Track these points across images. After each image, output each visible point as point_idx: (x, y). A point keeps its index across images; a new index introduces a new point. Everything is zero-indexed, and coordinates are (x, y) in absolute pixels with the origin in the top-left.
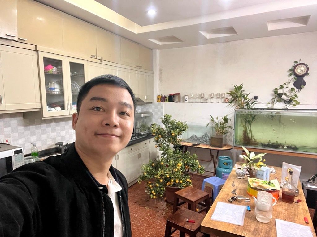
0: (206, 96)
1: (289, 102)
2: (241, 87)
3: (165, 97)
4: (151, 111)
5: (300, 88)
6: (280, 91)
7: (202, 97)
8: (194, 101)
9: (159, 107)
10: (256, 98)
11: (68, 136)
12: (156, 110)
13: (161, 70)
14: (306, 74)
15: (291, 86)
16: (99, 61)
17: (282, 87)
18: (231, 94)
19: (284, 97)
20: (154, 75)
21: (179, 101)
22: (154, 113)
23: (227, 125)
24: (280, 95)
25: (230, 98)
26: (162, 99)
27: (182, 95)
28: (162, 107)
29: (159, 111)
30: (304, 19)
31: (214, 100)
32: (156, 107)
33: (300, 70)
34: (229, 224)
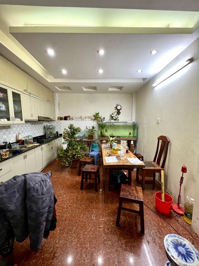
0: (83, 117)
1: (116, 120)
2: (98, 113)
3: (62, 118)
4: (54, 125)
5: (119, 115)
6: (112, 116)
7: (81, 118)
8: (77, 119)
9: (59, 123)
10: (104, 118)
11: (8, 138)
12: (57, 124)
13: (59, 104)
14: (121, 109)
15: (116, 113)
16: (28, 94)
17: (113, 114)
18: (94, 116)
19: (114, 118)
20: (56, 106)
21: (70, 119)
22: (56, 126)
23: (94, 130)
24: (112, 117)
25: (94, 118)
26: (61, 119)
27: (71, 117)
28: (61, 123)
29: (59, 125)
30: (121, 88)
31: (87, 119)
32: (57, 123)
33: (119, 108)
34: (114, 163)
